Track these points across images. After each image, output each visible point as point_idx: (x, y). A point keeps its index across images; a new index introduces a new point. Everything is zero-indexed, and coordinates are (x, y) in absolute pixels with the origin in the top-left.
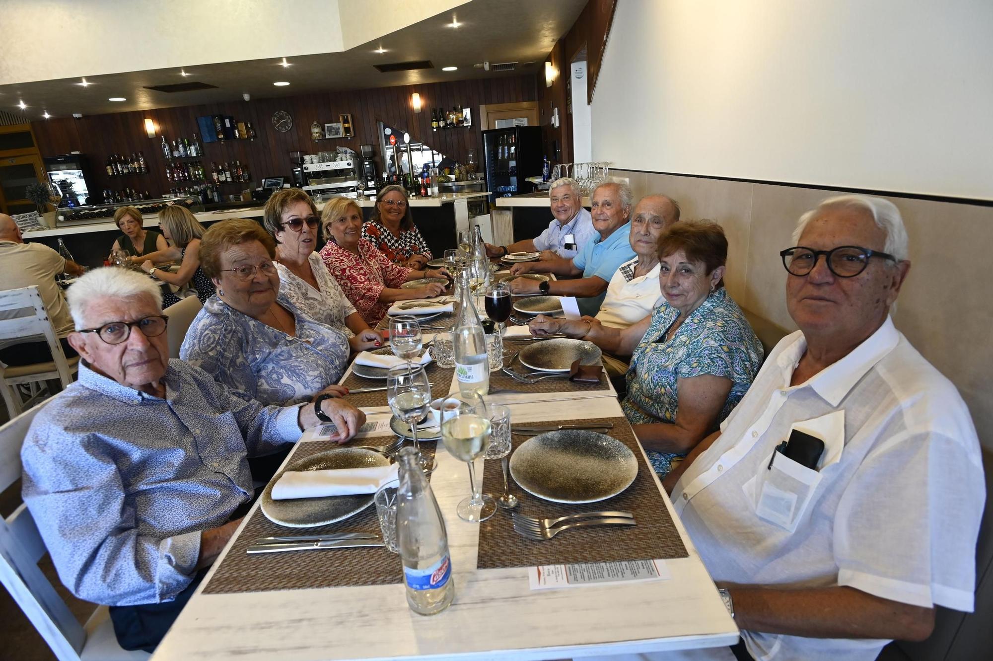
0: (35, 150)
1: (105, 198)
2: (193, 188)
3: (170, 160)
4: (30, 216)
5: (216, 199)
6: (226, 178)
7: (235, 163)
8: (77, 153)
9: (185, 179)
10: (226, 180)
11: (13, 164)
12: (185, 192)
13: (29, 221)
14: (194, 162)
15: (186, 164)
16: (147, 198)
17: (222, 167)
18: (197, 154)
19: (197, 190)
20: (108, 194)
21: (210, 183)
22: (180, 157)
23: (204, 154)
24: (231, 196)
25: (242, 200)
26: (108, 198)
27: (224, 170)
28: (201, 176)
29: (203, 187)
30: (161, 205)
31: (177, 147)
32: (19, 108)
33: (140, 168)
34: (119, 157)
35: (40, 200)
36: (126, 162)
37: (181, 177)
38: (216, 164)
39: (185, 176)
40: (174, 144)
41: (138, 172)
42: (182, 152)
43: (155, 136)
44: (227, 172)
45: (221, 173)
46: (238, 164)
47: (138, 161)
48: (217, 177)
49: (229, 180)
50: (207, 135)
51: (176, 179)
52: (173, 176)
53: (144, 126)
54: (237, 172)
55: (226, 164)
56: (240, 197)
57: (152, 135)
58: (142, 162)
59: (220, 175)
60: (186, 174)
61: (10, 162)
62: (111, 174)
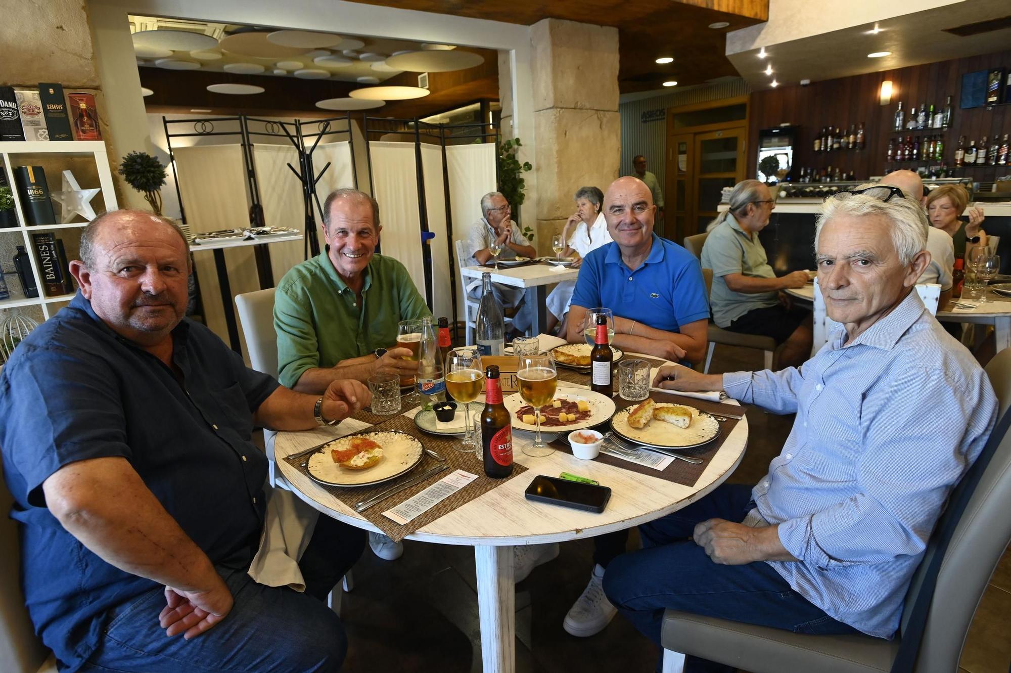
0: (744, 122)
1: (801, 176)
3: (899, 134)
6: (977, 157)
7: (1001, 137)
8: (787, 124)
9: (911, 158)
10: (975, 161)
14: (933, 135)
15: (920, 138)
16: (851, 179)
17: (975, 143)
18: (942, 125)
20: (805, 172)
21: (946, 164)
22: (915, 129)
23: (954, 125)
24: (976, 184)
25: (995, 190)
26: (804, 176)
27: (977, 147)
28: (937, 155)
31: (916, 115)
32: (764, 74)
33: (855, 143)
34: (834, 129)
36: (840, 136)
37: (905, 155)
38: (967, 139)
39: (913, 154)
40: (913, 113)
41: (850, 147)
42: (920, 123)
43: (888, 103)
44: (982, 151)
45: (970, 152)
46: (1006, 139)
47: (856, 134)
48: (962, 157)
49: (980, 161)
50: (970, 97)
51: (898, 158)
52: (895, 154)
53: (879, 91)
54: (998, 150)
55: (985, 139)
56: (992, 186)
57: (886, 101)
58: (859, 136)
59: (967, 153)
60: (915, 151)
61: (717, 135)
62: (816, 149)
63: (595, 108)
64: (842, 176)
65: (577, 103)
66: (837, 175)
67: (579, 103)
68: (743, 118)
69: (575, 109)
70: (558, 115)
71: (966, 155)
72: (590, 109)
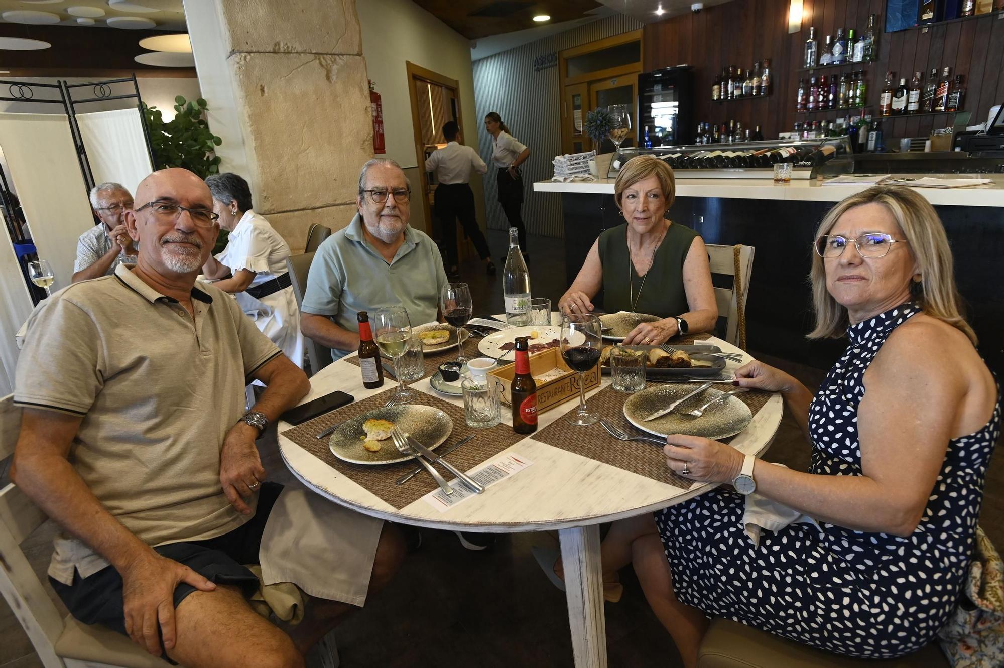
0: (638, 66)
1: (697, 135)
2: (834, 122)
3: (811, 72)
4: (585, 157)
5: (872, 145)
6: (908, 102)
7: (940, 71)
8: (683, 67)
9: (826, 107)
10: (906, 107)
11: (615, 86)
12: (819, 130)
13: (582, 165)
14: (854, 73)
15: (836, 78)
16: (756, 137)
17: (906, 82)
18: (864, 57)
19: (841, 125)
20: (703, 130)
21: (871, 113)
22: (831, 65)
23: (877, 56)
24: (905, 141)
25: (927, 150)
26: (701, 136)
27: (909, 88)
28: (858, 100)
29: (854, 120)
30: (768, 154)
31: (832, 45)
33: (759, 87)
34: (735, 70)
35: (597, 133)
36: (742, 79)
37: (819, 102)
38: (895, 76)
39: (828, 101)
40: (828, 42)
41: (754, 94)
42: (837, 55)
43: (799, 30)
44: (914, 92)
45: (899, 94)
46: (946, 74)
47: (760, 75)
48: (889, 103)
49: (913, 107)
50: (899, 15)
51: (811, 106)
52: (806, 100)
53: (788, 13)
54: (935, 90)
55: (918, 75)
56: (925, 143)
57: (796, 27)
58: (764, 78)
59: (896, 97)
60: (831, 97)
61: (610, 85)
62: (715, 98)
63: (314, 51)
64: (745, 133)
65: (278, 44)
66: (738, 132)
67: (282, 45)
68: (638, 60)
69: (274, 52)
70: (243, 62)
71: (894, 99)
72: (304, 52)
